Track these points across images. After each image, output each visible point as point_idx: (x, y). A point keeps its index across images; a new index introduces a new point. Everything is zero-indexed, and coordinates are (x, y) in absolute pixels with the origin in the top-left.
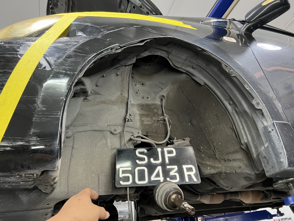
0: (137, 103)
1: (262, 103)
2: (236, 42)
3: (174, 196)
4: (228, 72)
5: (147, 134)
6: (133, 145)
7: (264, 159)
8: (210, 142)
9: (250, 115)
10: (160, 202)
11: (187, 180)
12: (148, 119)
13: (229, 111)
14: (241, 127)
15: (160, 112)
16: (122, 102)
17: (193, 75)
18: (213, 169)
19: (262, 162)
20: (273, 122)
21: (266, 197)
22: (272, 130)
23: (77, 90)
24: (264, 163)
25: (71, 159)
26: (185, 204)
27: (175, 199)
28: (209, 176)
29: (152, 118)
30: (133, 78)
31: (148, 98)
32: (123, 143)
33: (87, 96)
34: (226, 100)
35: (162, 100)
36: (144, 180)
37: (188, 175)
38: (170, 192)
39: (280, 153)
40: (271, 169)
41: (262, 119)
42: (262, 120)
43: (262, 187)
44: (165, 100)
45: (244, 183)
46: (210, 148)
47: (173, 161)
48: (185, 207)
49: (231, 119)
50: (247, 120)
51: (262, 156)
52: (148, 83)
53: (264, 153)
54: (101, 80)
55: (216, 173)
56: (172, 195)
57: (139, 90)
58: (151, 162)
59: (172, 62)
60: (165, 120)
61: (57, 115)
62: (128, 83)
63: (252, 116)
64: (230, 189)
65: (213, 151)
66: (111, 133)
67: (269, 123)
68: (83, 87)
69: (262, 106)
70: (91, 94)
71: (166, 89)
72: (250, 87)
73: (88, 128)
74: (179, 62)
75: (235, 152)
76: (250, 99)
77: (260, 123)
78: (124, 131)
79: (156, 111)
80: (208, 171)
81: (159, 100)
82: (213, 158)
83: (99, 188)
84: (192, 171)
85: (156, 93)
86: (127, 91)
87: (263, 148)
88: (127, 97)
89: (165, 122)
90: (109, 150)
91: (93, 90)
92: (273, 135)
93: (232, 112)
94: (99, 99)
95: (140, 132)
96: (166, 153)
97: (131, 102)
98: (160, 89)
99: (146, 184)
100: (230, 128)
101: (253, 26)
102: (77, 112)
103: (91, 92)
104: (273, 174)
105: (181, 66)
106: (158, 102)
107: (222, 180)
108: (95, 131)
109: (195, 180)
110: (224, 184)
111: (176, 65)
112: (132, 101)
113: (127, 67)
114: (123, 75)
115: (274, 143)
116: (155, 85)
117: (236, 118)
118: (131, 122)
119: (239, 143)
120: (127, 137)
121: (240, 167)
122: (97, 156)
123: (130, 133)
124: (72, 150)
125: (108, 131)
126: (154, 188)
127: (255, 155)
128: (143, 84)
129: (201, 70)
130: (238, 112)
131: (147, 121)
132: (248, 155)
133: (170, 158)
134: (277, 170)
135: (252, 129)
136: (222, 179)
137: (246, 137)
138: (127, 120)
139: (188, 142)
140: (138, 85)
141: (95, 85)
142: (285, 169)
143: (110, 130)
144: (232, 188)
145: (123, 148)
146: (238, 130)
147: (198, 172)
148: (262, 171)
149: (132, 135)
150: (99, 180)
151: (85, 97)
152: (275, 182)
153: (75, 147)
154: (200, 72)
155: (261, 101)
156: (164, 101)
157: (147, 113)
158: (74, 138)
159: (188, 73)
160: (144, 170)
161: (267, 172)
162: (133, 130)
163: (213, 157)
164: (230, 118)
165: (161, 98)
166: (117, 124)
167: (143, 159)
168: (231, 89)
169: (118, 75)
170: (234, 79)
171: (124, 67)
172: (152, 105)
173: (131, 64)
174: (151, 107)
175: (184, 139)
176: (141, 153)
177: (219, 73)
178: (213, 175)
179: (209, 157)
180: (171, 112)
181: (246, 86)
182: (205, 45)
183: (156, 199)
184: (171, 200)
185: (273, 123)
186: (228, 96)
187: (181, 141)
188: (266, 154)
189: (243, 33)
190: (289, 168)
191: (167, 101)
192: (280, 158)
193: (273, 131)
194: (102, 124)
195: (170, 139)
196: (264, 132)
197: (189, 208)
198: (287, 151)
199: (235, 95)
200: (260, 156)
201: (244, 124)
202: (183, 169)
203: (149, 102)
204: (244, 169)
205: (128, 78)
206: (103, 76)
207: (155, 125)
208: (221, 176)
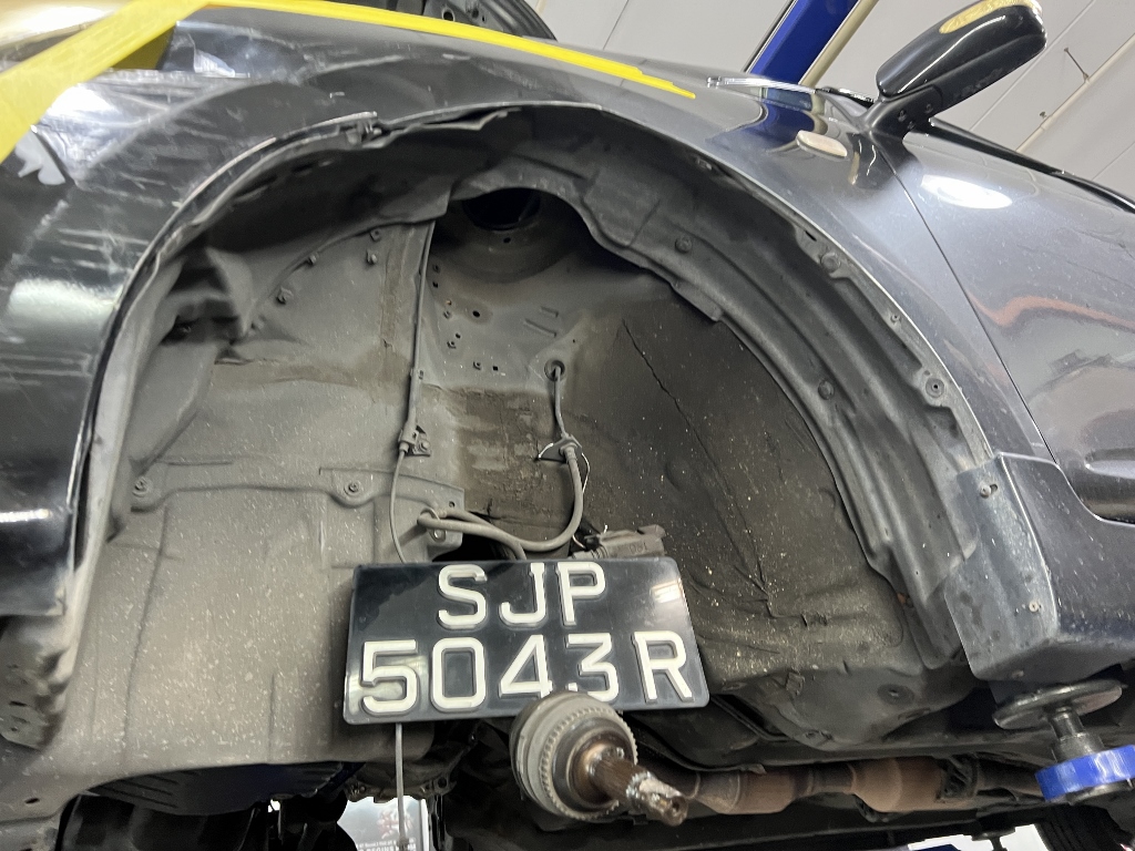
0: (452, 385)
1: (951, 382)
2: (846, 154)
3: (596, 753)
4: (817, 261)
5: (488, 510)
6: (426, 552)
7: (962, 605)
8: (742, 549)
9: (906, 435)
10: (534, 781)
11: (652, 693)
12: (493, 449)
13: (821, 425)
14: (868, 485)
15: (545, 426)
16: (386, 376)
17: (677, 278)
18: (757, 657)
19: (954, 619)
20: (993, 456)
21: (956, 784)
22: (994, 487)
23: (190, 308)
24: (963, 621)
25: (148, 602)
26: (645, 779)
27: (598, 766)
28: (741, 685)
29: (510, 447)
30: (436, 285)
31: (495, 368)
32: (384, 545)
33: (233, 342)
34: (809, 379)
35: (553, 377)
36: (470, 690)
37: (656, 673)
38: (580, 732)
39: (1024, 575)
40: (988, 642)
41: (951, 445)
42: (951, 451)
43: (945, 733)
44: (564, 381)
45: (880, 713)
46: (745, 572)
47: (593, 615)
48: (643, 794)
49: (827, 457)
50: (892, 453)
51: (952, 591)
52: (496, 309)
53: (961, 579)
54: (299, 279)
55: (768, 676)
56: (589, 748)
57: (458, 336)
58: (502, 621)
59: (596, 222)
60: (563, 459)
61: (77, 367)
62: (414, 299)
63: (911, 437)
64: (821, 744)
65: (756, 585)
66: (336, 499)
67: (980, 460)
68: (215, 295)
69: (950, 396)
70: (252, 333)
71: (570, 337)
72: (902, 318)
73: (234, 474)
74: (625, 225)
75: (846, 585)
76: (902, 367)
77: (944, 462)
78: (388, 494)
79: (527, 419)
80: (738, 666)
81: (543, 378)
82: (757, 613)
83: (271, 729)
84: (674, 654)
85: (529, 351)
86: (410, 333)
87: (956, 562)
88: (408, 356)
89: (565, 466)
90: (321, 571)
91: (263, 318)
92: (998, 509)
93: (831, 425)
94: (285, 359)
95: (460, 499)
96: (565, 581)
97: (426, 381)
98: (545, 333)
99: (476, 709)
100: (821, 490)
101: (905, 109)
102: (188, 403)
103: (253, 326)
104: (998, 665)
105: (633, 241)
106: (537, 386)
107: (790, 704)
108: (263, 488)
109: (686, 692)
110: (797, 721)
111: (613, 236)
112: (429, 373)
113: (412, 232)
114: (392, 263)
115: (999, 539)
116: (528, 321)
117: (849, 450)
118: (421, 460)
119: (858, 551)
120: (404, 519)
121: (864, 647)
122: (268, 595)
123: (416, 504)
124: (157, 565)
125: (321, 491)
126: (510, 727)
127: (924, 594)
128: (476, 314)
129: (713, 259)
130: (855, 424)
131: (488, 459)
132: (897, 598)
133: (582, 606)
134: (1016, 647)
135: (911, 491)
136: (792, 699)
137: (888, 524)
138: (404, 447)
139: (659, 540)
141: (272, 298)
142: (1047, 641)
143: (329, 488)
144: (829, 738)
145: (384, 560)
146: (854, 494)
147: (698, 660)
148: (954, 656)
149: (426, 511)
150: (272, 698)
151: (225, 344)
152: (1002, 705)
153: (171, 550)
154: (705, 265)
155: (946, 375)
156: (561, 384)
157: (491, 429)
158: (166, 512)
159: (660, 275)
160: (471, 653)
161: (976, 655)
162: (429, 492)
163: (758, 610)
164: (823, 449)
165: (550, 372)
166: (361, 465)
167: (468, 608)
168: (827, 334)
169: (371, 263)
170: (842, 289)
171: (396, 233)
172: (514, 396)
173: (427, 222)
174: (509, 404)
175: (641, 529)
176: (458, 583)
177: (779, 269)
178: (753, 682)
179: (741, 609)
180: (592, 429)
181: (888, 317)
182: (727, 148)
183: (521, 768)
184: (583, 769)
185: (998, 462)
186: (814, 360)
187: (627, 535)
188: (971, 583)
189: (870, 133)
190: (1064, 638)
191: (573, 387)
192: (1027, 598)
193: (996, 493)
194: (293, 463)
195: (580, 532)
196: (960, 499)
197: (660, 795)
198: (1054, 570)
199: (843, 357)
200: (946, 595)
201: (880, 474)
202: (635, 647)
203: (502, 384)
204: (878, 653)
205: (412, 280)
206: (309, 263)
207: (524, 474)
208: (789, 686)
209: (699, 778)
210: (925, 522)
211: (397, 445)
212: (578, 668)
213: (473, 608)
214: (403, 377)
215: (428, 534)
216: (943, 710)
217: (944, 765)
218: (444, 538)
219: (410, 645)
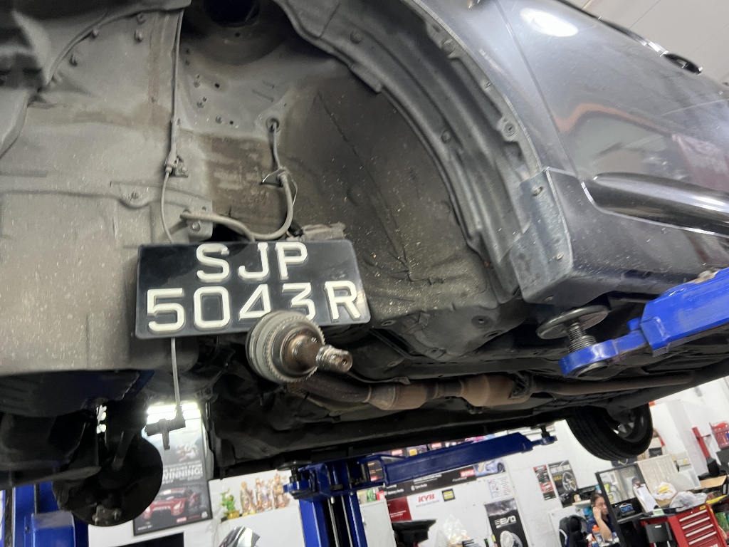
0: (201, 131)
1: (519, 125)
3: (298, 340)
4: (441, 46)
5: (230, 213)
6: (186, 237)
7: (519, 261)
8: (394, 241)
9: (492, 163)
10: (260, 361)
11: (336, 316)
12: (231, 176)
13: (442, 160)
14: (469, 196)
15: (267, 162)
16: (154, 122)
17: (353, 61)
18: (402, 305)
19: (515, 269)
20: (542, 170)
22: (541, 188)
24: (520, 269)
26: (327, 349)
27: (300, 348)
28: (393, 322)
29: (244, 175)
31: (232, 123)
32: (158, 234)
33: (40, 89)
34: (437, 130)
35: (272, 130)
36: (219, 316)
37: (340, 305)
38: (288, 330)
39: (555, 240)
40: (533, 281)
41: (519, 166)
42: (517, 170)
43: (512, 348)
44: (280, 132)
45: (473, 334)
46: (395, 255)
47: (297, 274)
48: (325, 357)
49: (446, 180)
50: (484, 175)
51: (514, 254)
52: (231, 82)
53: (520, 246)
54: (86, 47)
55: (408, 315)
56: (294, 338)
57: (205, 99)
58: (240, 277)
59: (297, 19)
60: (279, 184)
62: (171, 68)
63: (495, 164)
64: (440, 357)
65: (403, 263)
66: (123, 203)
67: (534, 173)
68: (22, 50)
69: (517, 135)
70: (53, 85)
71: (282, 102)
72: (491, 85)
73: (47, 184)
74: (317, 20)
75: (454, 259)
76: (490, 116)
77: (514, 177)
78: (160, 201)
79: (254, 156)
80: (391, 310)
81: (265, 130)
82: (403, 279)
83: (87, 351)
84: (350, 294)
85: (255, 112)
86: (170, 93)
87: (518, 237)
88: (169, 109)
89: (281, 189)
90: (116, 250)
91: (61, 74)
92: (543, 202)
93: (448, 159)
94: (80, 106)
95: (210, 206)
96: (281, 255)
97: (182, 126)
98: (266, 99)
99: (224, 328)
100: (442, 202)
102: (9, 130)
103: (53, 79)
104: (538, 293)
105: (323, 33)
106: (260, 135)
107: (421, 332)
110: (425, 343)
111: (309, 29)
112: (184, 121)
113: (167, 18)
114: (154, 39)
115: (543, 221)
116: (254, 91)
117: (459, 175)
118: (182, 180)
119: (462, 238)
120: (171, 218)
121: (464, 294)
123: (179, 207)
125: (112, 197)
127: (499, 259)
129: (377, 48)
130: (463, 158)
131: (228, 181)
132: (484, 264)
133: (292, 269)
134: (548, 281)
135: (494, 197)
136: (422, 329)
137: (480, 219)
138: (169, 169)
139: (341, 231)
140: (202, 86)
141: (67, 60)
142: (565, 276)
143: (118, 194)
144: (444, 352)
145: (158, 241)
146: (460, 202)
148: (515, 294)
149: (186, 210)
150: (87, 330)
151: (34, 91)
154: (371, 52)
155: (516, 121)
156: (277, 134)
157: (229, 162)
159: (340, 58)
160: (219, 297)
161: (526, 288)
162: (188, 200)
163: (403, 277)
164: (444, 176)
165: (270, 126)
166: (140, 181)
167: (217, 270)
168: (447, 99)
169: (138, 40)
170: (456, 65)
171: (156, 16)
172: (245, 141)
173: (178, 11)
174: (241, 146)
175: (330, 224)
176: (210, 254)
177: (418, 54)
178: (400, 319)
179: (392, 277)
180: (297, 164)
181: (483, 84)
183: (252, 355)
184: (291, 352)
185: (544, 174)
186: (439, 117)
187: (320, 228)
188: (525, 247)
190: (575, 274)
191: (285, 136)
192: (556, 252)
193: (542, 192)
194: (90, 179)
195: (290, 230)
196: (522, 199)
197: (335, 355)
198: (572, 236)
199: (456, 114)
200: (511, 258)
201: (476, 188)
202: (326, 291)
203: (237, 133)
204: (473, 297)
205: (169, 54)
206: (91, 36)
207: (253, 192)
208: (420, 321)
209: (370, 389)
210: (501, 215)
211: (164, 168)
212: (290, 304)
213: (220, 270)
214: (167, 122)
215: (189, 227)
216: (510, 331)
217: (513, 377)
218: (199, 229)
219: (178, 292)
